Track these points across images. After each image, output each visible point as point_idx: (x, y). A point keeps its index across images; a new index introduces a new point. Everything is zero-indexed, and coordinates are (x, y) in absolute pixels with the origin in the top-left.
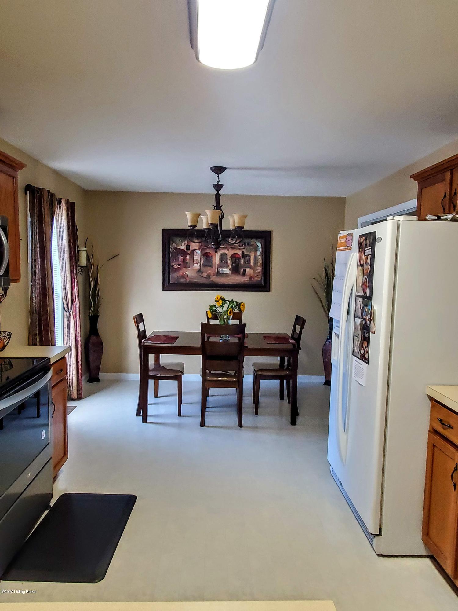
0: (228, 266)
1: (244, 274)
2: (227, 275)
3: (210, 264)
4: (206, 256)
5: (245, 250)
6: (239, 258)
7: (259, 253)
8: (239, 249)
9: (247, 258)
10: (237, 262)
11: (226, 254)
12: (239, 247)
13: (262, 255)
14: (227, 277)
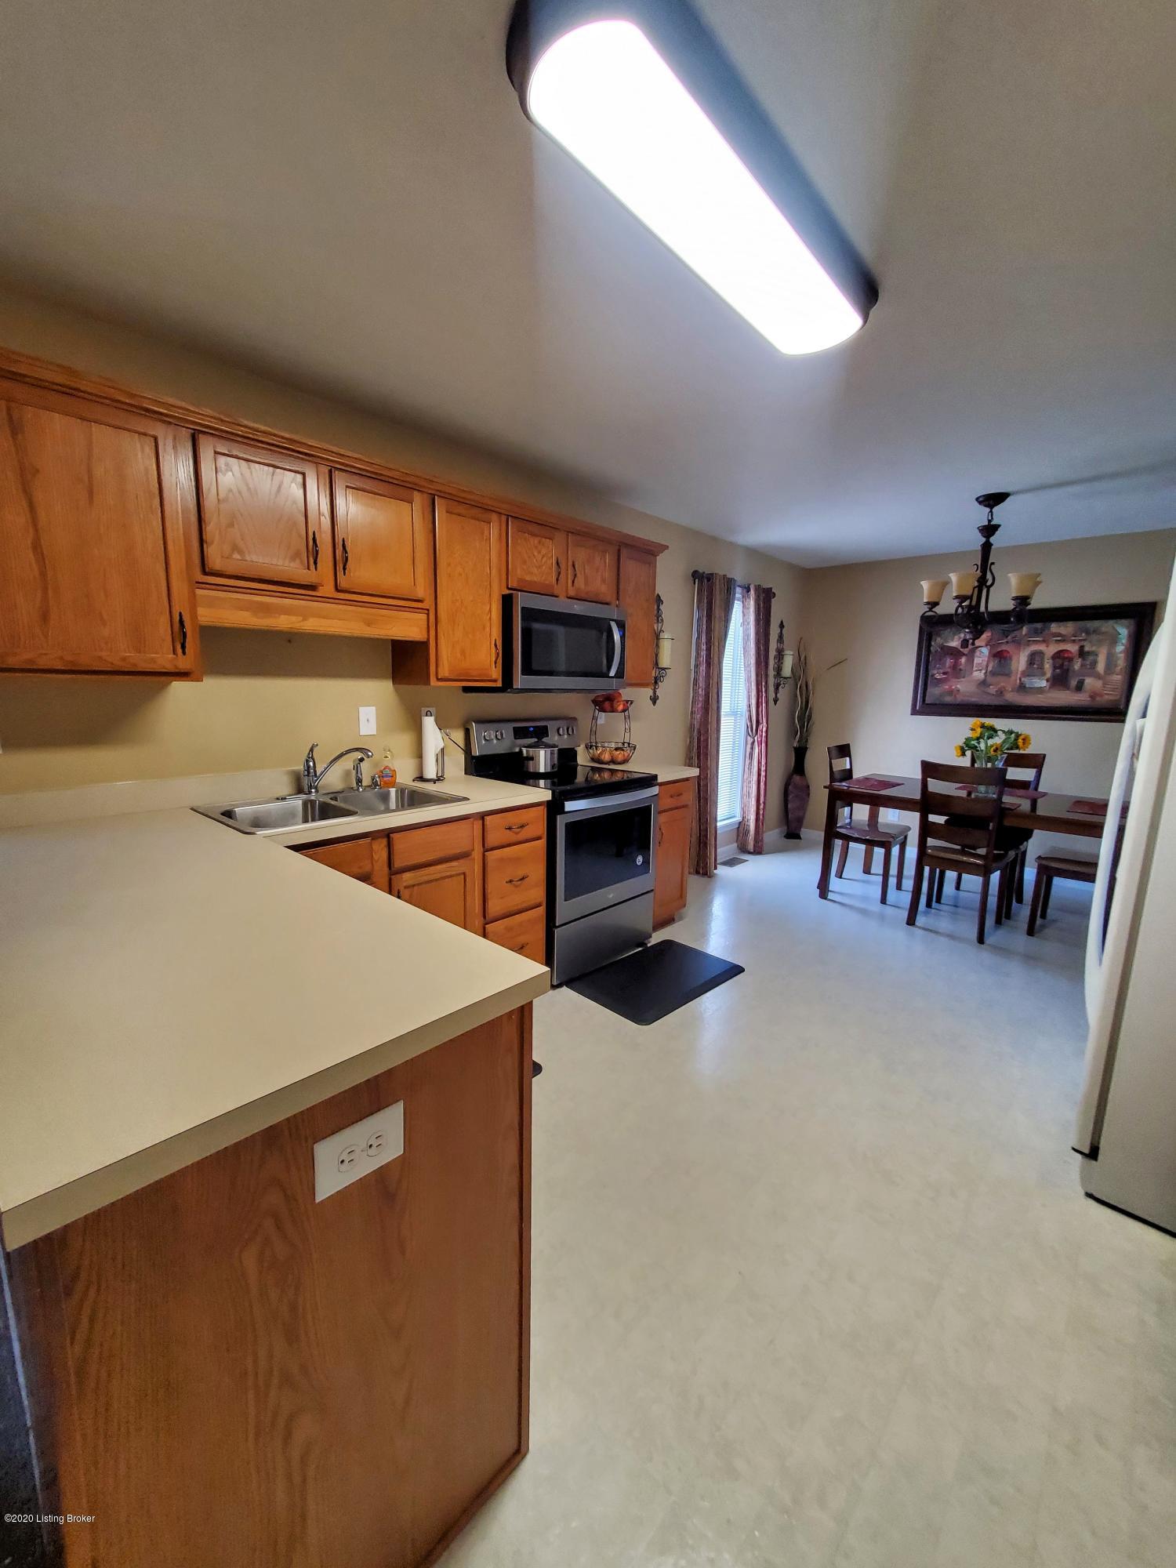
0: (1044, 674)
1: (1079, 687)
2: (1040, 690)
3: (1007, 672)
4: (1000, 656)
5: (1085, 643)
6: (1071, 660)
7: (1120, 648)
8: (1074, 641)
9: (1091, 658)
10: (1065, 667)
11: (1041, 653)
12: (1073, 638)
13: (1126, 651)
14: (1040, 694)
